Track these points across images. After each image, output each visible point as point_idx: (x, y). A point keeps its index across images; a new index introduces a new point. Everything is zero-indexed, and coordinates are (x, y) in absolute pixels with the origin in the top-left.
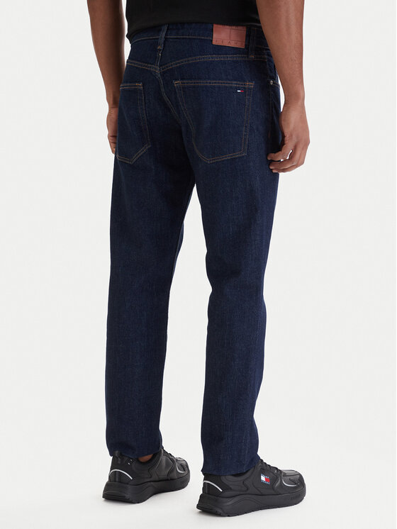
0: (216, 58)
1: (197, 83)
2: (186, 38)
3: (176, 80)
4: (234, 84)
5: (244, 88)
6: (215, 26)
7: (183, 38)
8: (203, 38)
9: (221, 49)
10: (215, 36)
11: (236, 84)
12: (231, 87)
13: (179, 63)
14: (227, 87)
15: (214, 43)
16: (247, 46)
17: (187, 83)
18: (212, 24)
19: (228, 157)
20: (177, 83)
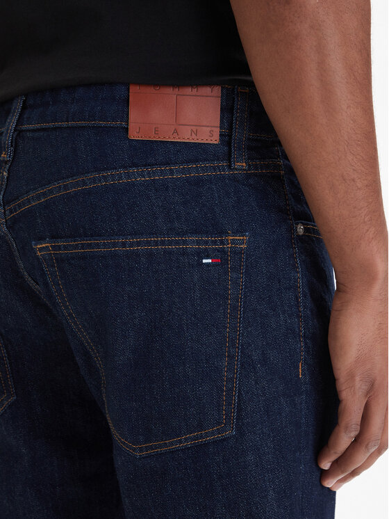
0: (139, 176)
1: (89, 246)
2: (60, 128)
3: (41, 239)
4: (192, 243)
5: (223, 251)
6: (134, 90)
7: (55, 129)
8: (103, 123)
9: (152, 151)
10: (134, 115)
11: (198, 243)
12: (184, 253)
13: (44, 194)
14: (170, 252)
15: (134, 134)
16: (226, 137)
17: (66, 248)
18: (127, 86)
19: (185, 441)
20: (42, 248)
